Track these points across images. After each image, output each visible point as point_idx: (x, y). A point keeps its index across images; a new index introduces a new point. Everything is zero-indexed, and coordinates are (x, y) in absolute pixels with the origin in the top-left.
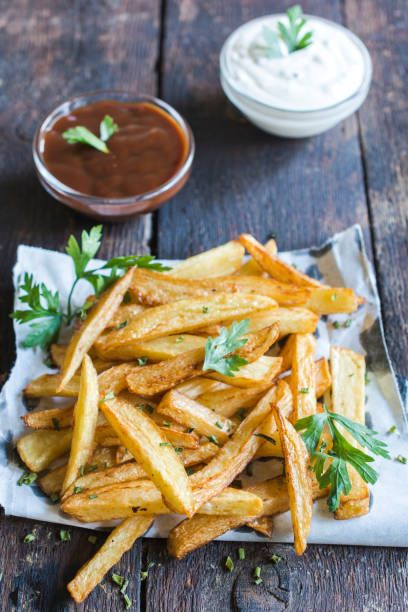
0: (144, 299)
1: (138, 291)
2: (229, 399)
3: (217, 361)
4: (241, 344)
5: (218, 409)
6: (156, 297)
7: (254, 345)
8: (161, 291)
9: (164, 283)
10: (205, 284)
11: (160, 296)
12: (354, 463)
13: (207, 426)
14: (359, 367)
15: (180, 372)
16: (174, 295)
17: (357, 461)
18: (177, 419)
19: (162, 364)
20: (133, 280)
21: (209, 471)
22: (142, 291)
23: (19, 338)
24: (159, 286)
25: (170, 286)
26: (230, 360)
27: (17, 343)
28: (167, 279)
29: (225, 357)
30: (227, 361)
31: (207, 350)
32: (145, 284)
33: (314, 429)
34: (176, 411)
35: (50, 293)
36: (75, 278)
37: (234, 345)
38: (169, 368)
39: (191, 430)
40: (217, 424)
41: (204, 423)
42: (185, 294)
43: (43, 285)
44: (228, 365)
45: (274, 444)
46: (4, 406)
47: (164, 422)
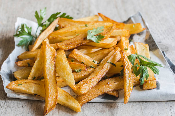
1: (61, 25)
2: (97, 55)
3: (92, 37)
4: (101, 32)
7: (106, 32)
8: (69, 25)
9: (71, 22)
12: (149, 67)
13: (89, 61)
14: (146, 47)
15: (78, 41)
17: (150, 66)
18: (77, 59)
21: (90, 77)
23: (16, 43)
24: (69, 23)
25: (73, 23)
26: (97, 37)
27: (15, 45)
30: (96, 37)
31: (88, 33)
33: (132, 59)
35: (28, 27)
37: (98, 32)
39: (83, 63)
40: (93, 61)
41: (88, 60)
43: (26, 25)
44: (97, 39)
45: (115, 66)
46: (9, 62)
47: (72, 59)
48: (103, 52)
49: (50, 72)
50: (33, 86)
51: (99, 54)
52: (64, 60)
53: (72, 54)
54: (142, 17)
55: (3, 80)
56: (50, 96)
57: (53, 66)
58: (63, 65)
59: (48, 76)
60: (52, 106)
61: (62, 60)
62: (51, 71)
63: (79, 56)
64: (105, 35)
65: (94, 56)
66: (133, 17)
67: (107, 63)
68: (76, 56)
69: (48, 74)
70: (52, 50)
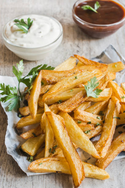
0: (49, 82)
1: (46, 79)
3: (91, 93)
4: (97, 85)
5: (94, 113)
6: (53, 80)
7: (102, 84)
8: (54, 77)
9: (55, 74)
10: (70, 71)
11: (55, 79)
16: (60, 78)
18: (83, 120)
19: (70, 99)
20: (42, 75)
22: (47, 78)
24: (53, 75)
25: (57, 74)
28: (55, 72)
29: (93, 91)
31: (86, 89)
32: (47, 76)
34: (82, 116)
36: (18, 82)
37: (95, 86)
38: (74, 99)
39: (90, 123)
40: (97, 118)
42: (64, 76)
44: (95, 93)
45: (120, 119)
46: (9, 135)
47: (79, 121)
48: (100, 104)
49: (67, 143)
50: (53, 163)
51: (97, 107)
52: (75, 126)
53: (77, 116)
54: (115, 50)
55: (15, 160)
56: (76, 168)
57: (67, 135)
58: (77, 132)
59: (67, 148)
60: (81, 177)
61: (72, 127)
62: (68, 141)
63: (85, 116)
64: (102, 88)
65: (93, 111)
66: (106, 51)
67: (114, 119)
68: (82, 117)
69: (66, 146)
70: (59, 119)
